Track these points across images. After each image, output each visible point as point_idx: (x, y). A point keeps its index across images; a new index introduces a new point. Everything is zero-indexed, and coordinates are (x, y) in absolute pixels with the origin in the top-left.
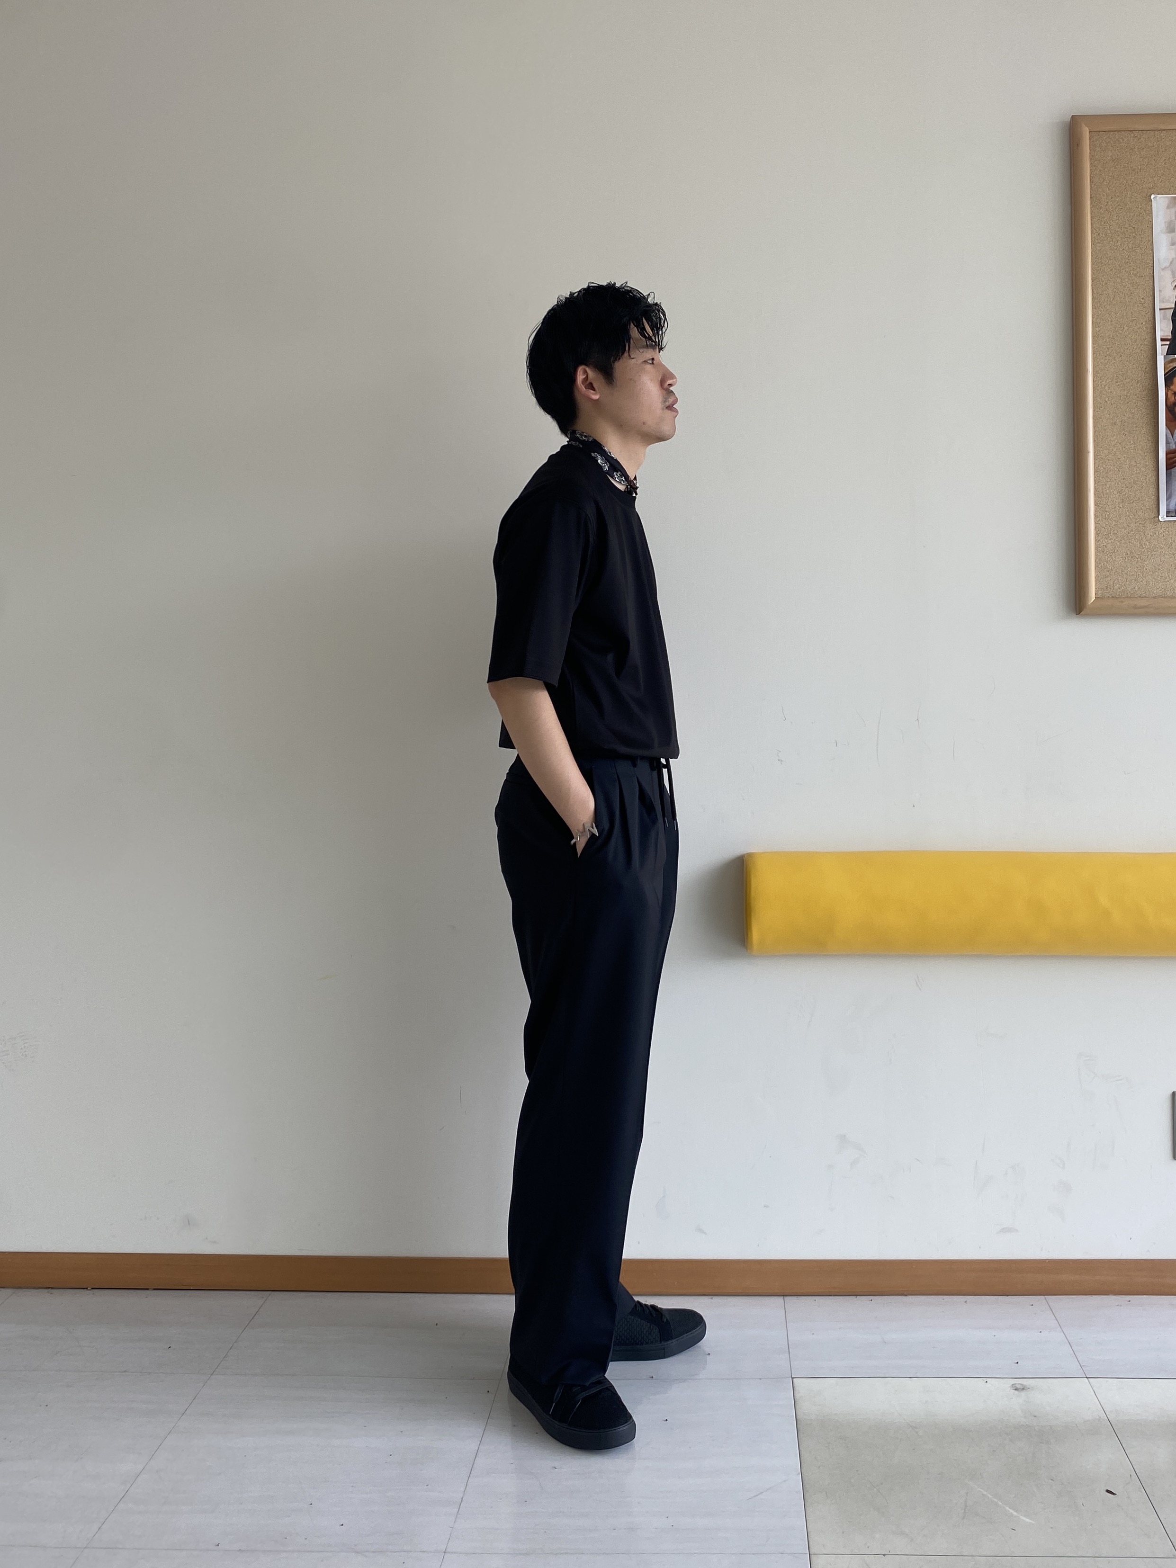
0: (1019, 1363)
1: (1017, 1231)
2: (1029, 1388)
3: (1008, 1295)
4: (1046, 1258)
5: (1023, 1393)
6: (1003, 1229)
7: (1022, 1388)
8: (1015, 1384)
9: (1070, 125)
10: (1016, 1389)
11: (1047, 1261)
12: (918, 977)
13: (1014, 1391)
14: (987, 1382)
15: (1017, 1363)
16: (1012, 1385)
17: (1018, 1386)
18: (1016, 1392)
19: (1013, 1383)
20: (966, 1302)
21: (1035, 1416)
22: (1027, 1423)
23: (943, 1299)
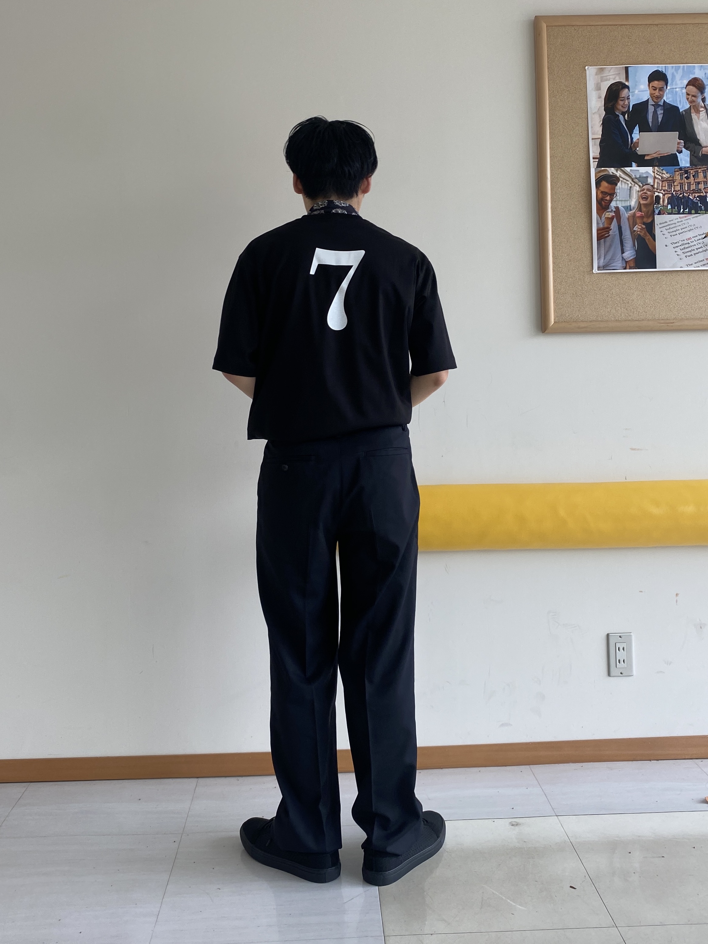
1: (511, 725)
2: (520, 824)
3: (506, 766)
4: (529, 742)
5: (517, 828)
6: (503, 724)
7: (516, 824)
8: (512, 822)
9: (534, 22)
10: (512, 825)
11: (530, 743)
12: (446, 565)
13: (511, 826)
14: (494, 821)
15: (513, 808)
16: (510, 823)
17: (514, 823)
18: (513, 827)
19: (510, 821)
20: (480, 771)
21: (525, 842)
22: (520, 846)
23: (466, 770)
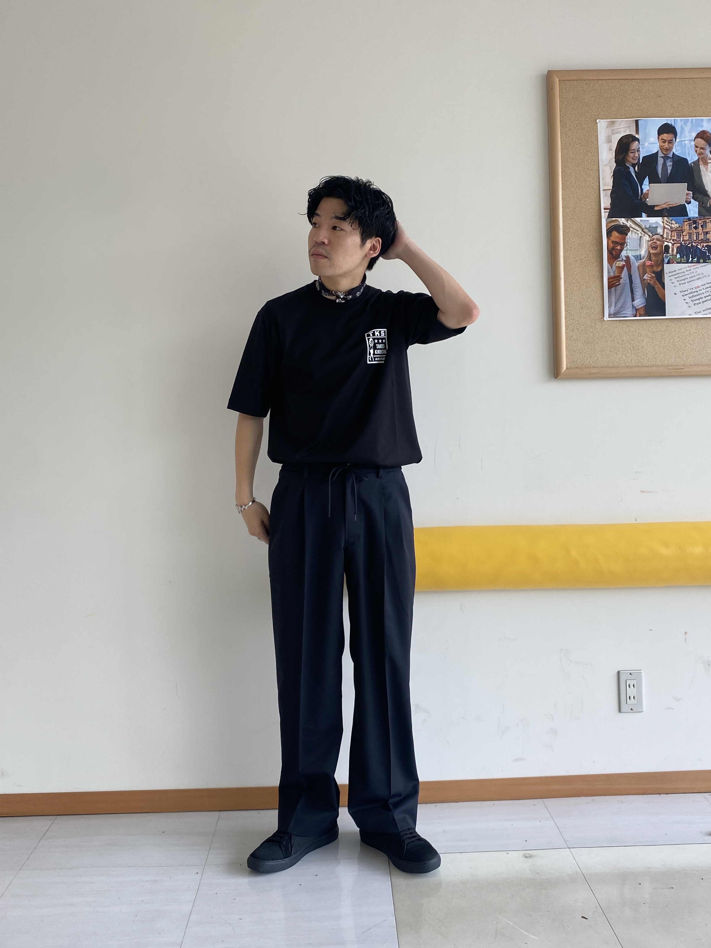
0: (527, 841)
1: (525, 760)
2: (533, 856)
3: (519, 800)
4: (542, 776)
5: (530, 860)
6: (516, 759)
7: (529, 856)
8: (525, 854)
9: (547, 76)
10: (526, 857)
11: (543, 778)
12: (462, 605)
13: (524, 858)
14: (508, 853)
15: (526, 841)
16: (523, 855)
17: (527, 855)
18: (526, 859)
20: (494, 805)
21: (538, 873)
22: (533, 878)
23: (480, 803)
